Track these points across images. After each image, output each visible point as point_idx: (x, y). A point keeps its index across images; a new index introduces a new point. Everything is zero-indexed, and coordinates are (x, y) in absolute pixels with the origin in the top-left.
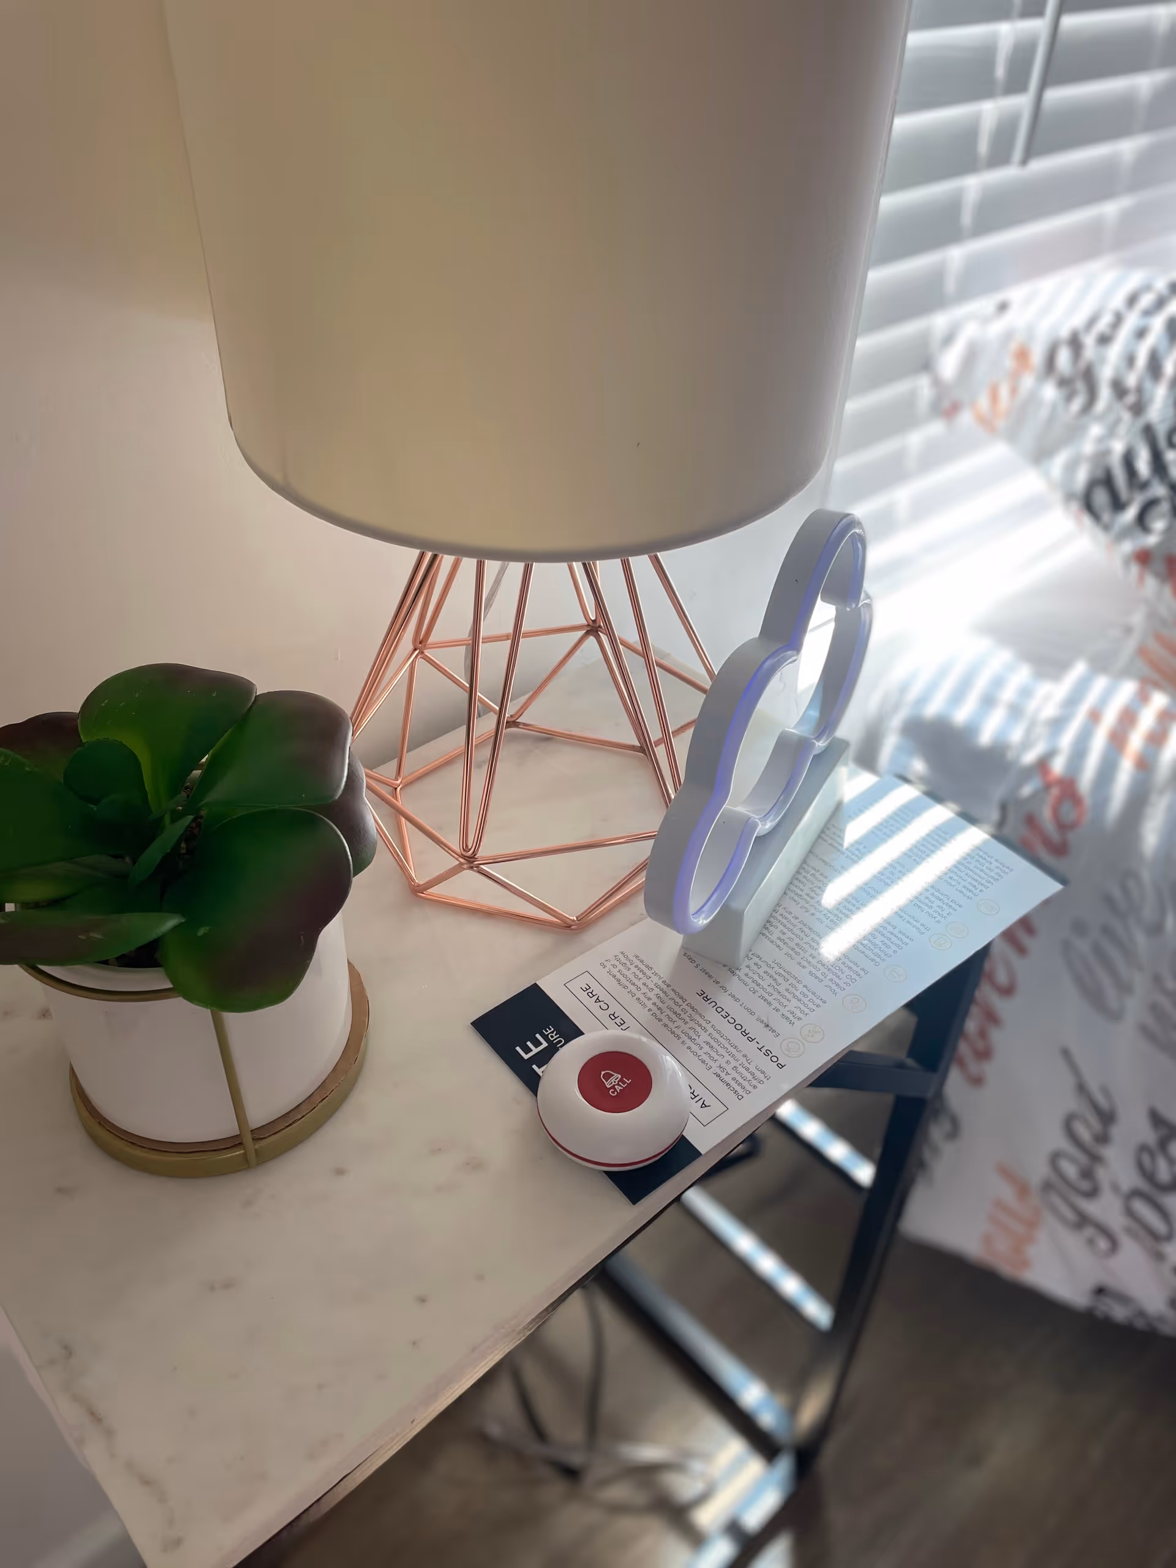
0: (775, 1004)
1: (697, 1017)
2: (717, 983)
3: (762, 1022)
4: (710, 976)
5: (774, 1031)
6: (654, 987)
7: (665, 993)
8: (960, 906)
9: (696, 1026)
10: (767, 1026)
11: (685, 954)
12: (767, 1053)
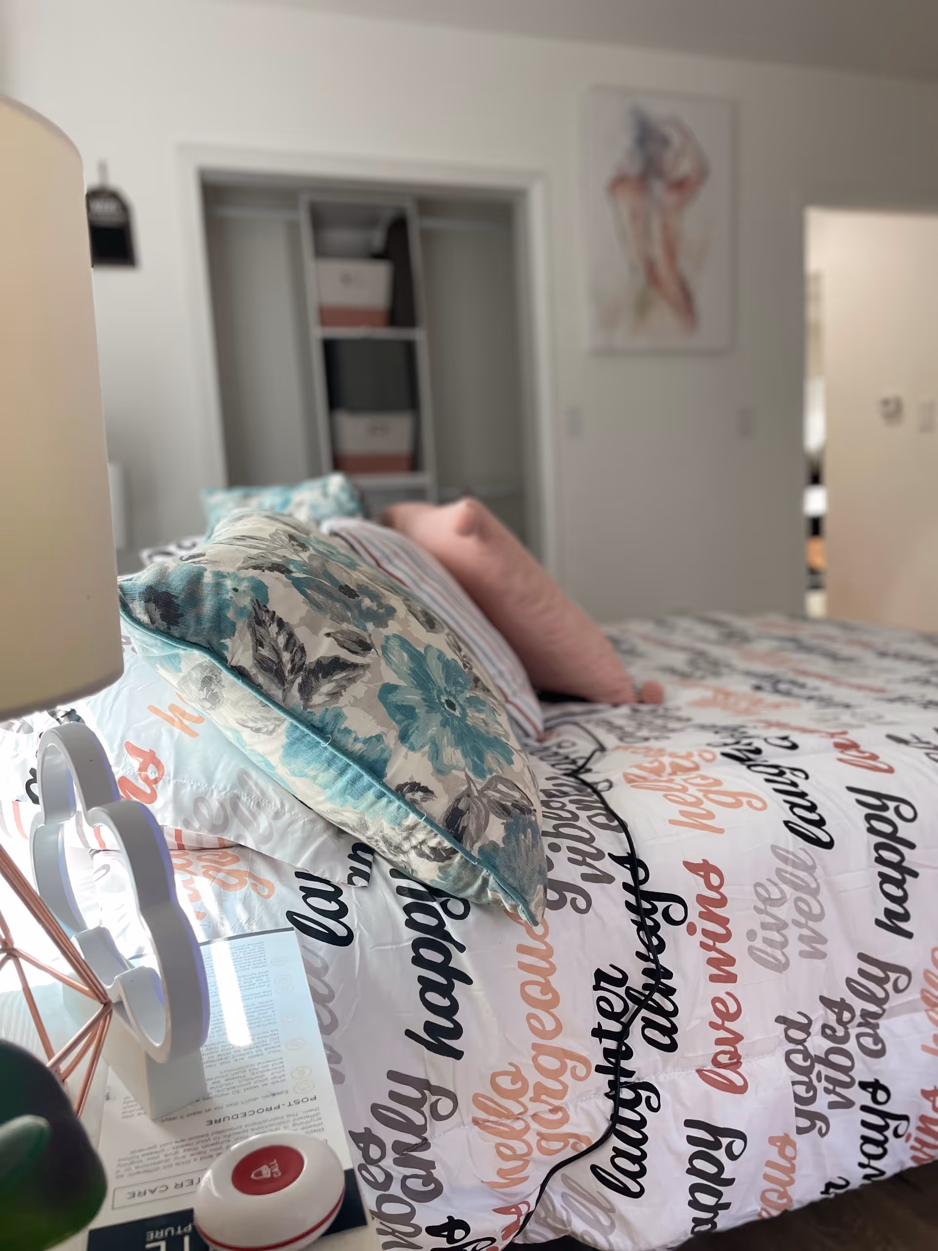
0: (260, 1084)
1: (231, 1132)
2: (209, 1110)
3: (268, 1096)
4: (199, 1112)
5: (282, 1093)
6: (175, 1150)
7: (187, 1145)
8: (267, 972)
9: (236, 1136)
10: (274, 1095)
11: (163, 1121)
12: (297, 1102)
